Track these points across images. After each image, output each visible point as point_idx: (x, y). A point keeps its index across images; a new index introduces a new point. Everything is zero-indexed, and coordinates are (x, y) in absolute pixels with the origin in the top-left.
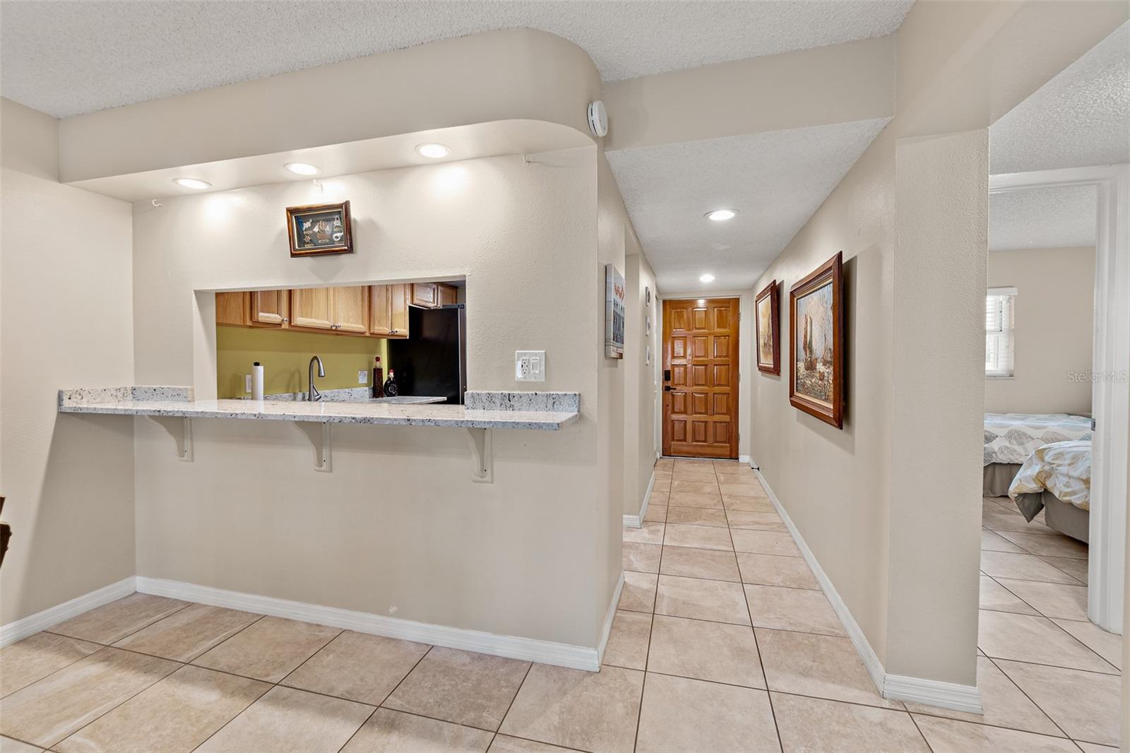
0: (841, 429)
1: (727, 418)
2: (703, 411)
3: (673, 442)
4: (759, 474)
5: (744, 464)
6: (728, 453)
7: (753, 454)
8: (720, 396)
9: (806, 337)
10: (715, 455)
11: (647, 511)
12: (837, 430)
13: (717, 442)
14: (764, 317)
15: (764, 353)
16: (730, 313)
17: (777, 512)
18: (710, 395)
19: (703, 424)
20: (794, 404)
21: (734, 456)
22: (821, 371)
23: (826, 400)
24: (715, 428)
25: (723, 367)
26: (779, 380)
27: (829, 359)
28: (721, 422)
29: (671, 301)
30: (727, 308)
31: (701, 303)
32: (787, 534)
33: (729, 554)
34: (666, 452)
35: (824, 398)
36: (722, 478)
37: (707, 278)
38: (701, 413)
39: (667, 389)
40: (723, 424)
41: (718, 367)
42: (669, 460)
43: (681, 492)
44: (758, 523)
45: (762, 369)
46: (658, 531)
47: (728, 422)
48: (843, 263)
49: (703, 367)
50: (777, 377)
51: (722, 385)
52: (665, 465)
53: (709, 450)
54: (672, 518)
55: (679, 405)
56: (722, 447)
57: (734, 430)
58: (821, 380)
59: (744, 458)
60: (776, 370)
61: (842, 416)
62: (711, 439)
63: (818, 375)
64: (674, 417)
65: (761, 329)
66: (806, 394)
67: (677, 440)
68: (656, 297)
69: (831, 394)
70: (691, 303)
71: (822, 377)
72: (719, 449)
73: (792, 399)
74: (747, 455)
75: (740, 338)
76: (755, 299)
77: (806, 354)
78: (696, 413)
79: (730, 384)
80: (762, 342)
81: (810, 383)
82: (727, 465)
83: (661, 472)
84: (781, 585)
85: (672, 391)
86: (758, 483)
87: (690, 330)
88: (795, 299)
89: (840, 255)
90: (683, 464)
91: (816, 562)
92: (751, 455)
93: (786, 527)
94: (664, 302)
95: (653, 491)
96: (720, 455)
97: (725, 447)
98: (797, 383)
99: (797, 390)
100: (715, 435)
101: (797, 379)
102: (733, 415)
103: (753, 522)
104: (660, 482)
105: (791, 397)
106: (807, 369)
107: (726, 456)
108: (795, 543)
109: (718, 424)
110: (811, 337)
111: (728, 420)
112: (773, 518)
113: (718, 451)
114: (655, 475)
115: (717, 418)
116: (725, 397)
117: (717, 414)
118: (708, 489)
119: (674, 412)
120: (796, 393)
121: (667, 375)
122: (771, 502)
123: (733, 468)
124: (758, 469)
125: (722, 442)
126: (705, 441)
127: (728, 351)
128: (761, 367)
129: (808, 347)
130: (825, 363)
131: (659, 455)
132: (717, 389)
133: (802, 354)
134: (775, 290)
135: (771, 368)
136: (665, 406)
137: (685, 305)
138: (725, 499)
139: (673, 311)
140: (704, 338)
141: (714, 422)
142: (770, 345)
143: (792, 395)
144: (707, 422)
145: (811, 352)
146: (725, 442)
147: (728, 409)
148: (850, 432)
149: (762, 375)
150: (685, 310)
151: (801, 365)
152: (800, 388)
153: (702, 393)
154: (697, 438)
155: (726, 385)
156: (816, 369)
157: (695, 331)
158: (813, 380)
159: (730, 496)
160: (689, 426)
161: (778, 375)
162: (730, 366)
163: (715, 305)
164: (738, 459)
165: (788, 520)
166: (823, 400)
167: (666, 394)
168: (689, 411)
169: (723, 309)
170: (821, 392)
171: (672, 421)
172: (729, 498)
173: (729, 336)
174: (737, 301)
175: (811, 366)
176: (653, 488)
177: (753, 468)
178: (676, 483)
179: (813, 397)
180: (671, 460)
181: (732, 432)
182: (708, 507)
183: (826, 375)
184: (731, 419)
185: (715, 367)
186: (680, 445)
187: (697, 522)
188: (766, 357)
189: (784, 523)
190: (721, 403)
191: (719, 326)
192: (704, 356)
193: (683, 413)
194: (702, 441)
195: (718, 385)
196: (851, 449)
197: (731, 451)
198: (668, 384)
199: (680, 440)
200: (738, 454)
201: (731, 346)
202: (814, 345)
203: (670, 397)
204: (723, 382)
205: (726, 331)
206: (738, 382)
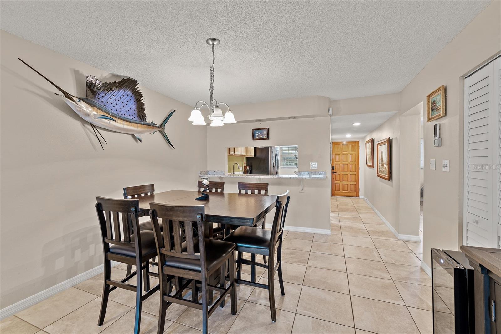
0: (390, 181)
1: (355, 183)
2: (346, 180)
3: (335, 191)
4: (367, 201)
5: (361, 199)
6: (356, 195)
8: (352, 175)
9: (381, 157)
12: (389, 181)
13: (352, 191)
14: (369, 149)
15: (368, 160)
16: (356, 146)
17: (373, 210)
18: (349, 175)
20: (378, 176)
23: (386, 174)
24: (351, 186)
25: (354, 165)
26: (374, 169)
27: (387, 163)
28: (353, 184)
29: (334, 142)
30: (355, 144)
31: (345, 143)
33: (359, 218)
34: (333, 195)
36: (354, 202)
37: (349, 135)
38: (345, 181)
39: (333, 173)
41: (352, 165)
44: (367, 212)
45: (368, 166)
46: (337, 213)
48: (390, 140)
49: (346, 165)
50: (373, 168)
51: (353, 171)
52: (332, 199)
53: (348, 194)
54: (340, 211)
55: (338, 179)
59: (361, 197)
60: (373, 166)
61: (390, 178)
62: (349, 190)
64: (336, 182)
66: (381, 173)
67: (337, 191)
69: (387, 173)
70: (341, 143)
71: (385, 168)
75: (360, 155)
76: (365, 143)
79: (356, 171)
80: (368, 157)
82: (356, 199)
85: (335, 173)
86: (367, 203)
88: (379, 146)
89: (389, 138)
92: (364, 196)
96: (352, 196)
97: (355, 193)
100: (351, 189)
101: (379, 169)
104: (333, 203)
105: (377, 174)
106: (382, 166)
109: (352, 185)
110: (383, 157)
111: (356, 183)
113: (352, 194)
115: (351, 183)
116: (354, 175)
117: (351, 181)
118: (349, 205)
120: (379, 173)
121: (333, 168)
123: (358, 200)
124: (367, 199)
125: (353, 191)
126: (347, 191)
127: (355, 159)
129: (382, 160)
130: (386, 165)
131: (330, 195)
132: (352, 173)
133: (380, 162)
134: (372, 141)
135: (371, 165)
136: (333, 179)
137: (339, 144)
138: (356, 207)
139: (335, 146)
140: (346, 155)
142: (371, 158)
143: (377, 173)
144: (348, 184)
145: (383, 161)
146: (354, 191)
147: (356, 180)
148: (392, 182)
149: (368, 168)
151: (380, 165)
152: (380, 171)
153: (346, 174)
154: (344, 190)
155: (354, 171)
157: (343, 152)
158: (383, 169)
160: (341, 186)
161: (374, 168)
162: (356, 165)
163: (350, 143)
164: (359, 197)
165: (377, 211)
168: (341, 180)
169: (353, 145)
170: (385, 172)
171: (335, 184)
172: (358, 207)
173: (356, 155)
174: (359, 142)
175: (383, 165)
177: (365, 199)
178: (339, 203)
179: (383, 173)
180: (335, 197)
181: (357, 188)
188: (369, 162)
190: (353, 178)
191: (352, 151)
192: (346, 161)
193: (339, 181)
194: (346, 191)
195: (352, 171)
196: (392, 186)
197: (357, 194)
198: (333, 171)
199: (338, 191)
200: (359, 195)
201: (357, 158)
202: (384, 160)
203: (334, 175)
204: (353, 170)
205: (355, 153)
206: (359, 170)
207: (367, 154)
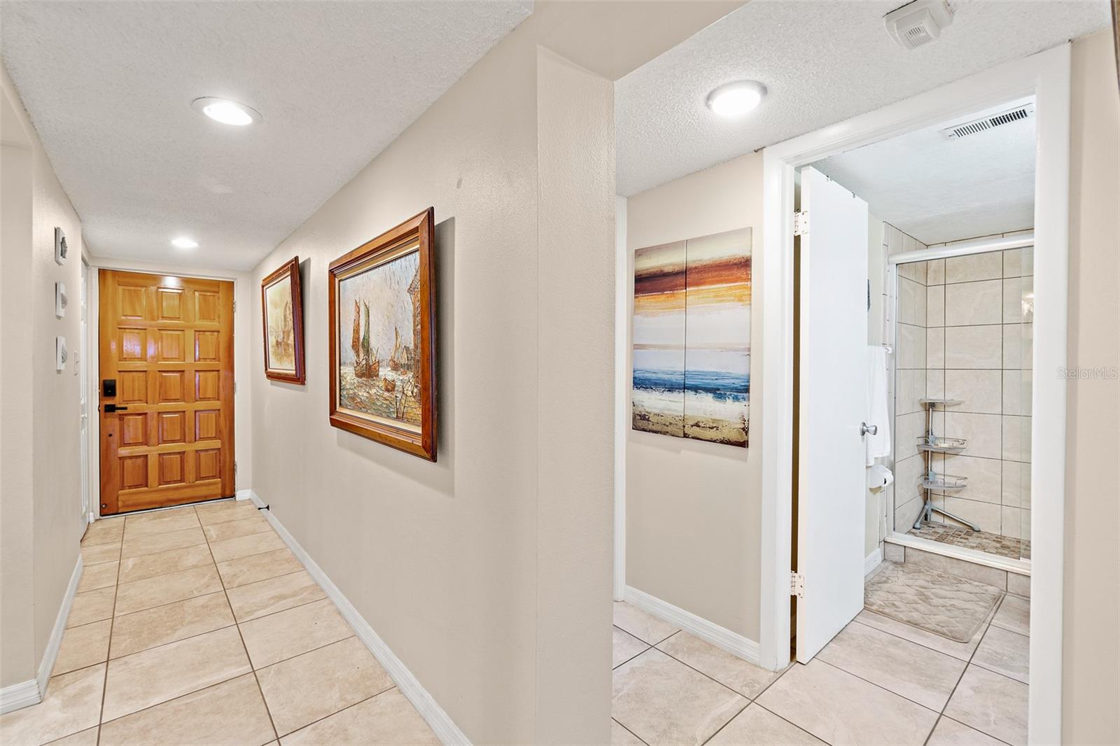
0: (435, 461)
1: (217, 444)
2: (178, 438)
3: (121, 491)
4: (269, 515)
5: (244, 502)
6: (219, 491)
7: (255, 487)
8: (206, 414)
9: (356, 331)
10: (198, 497)
11: (60, 648)
13: (202, 478)
14: (276, 306)
15: (276, 354)
16: (220, 301)
17: (304, 569)
18: (190, 415)
19: (178, 456)
20: (334, 423)
21: (228, 492)
22: (390, 378)
23: (402, 421)
24: (198, 459)
25: (210, 375)
26: (302, 390)
27: (404, 361)
28: (206, 451)
29: (115, 273)
30: (215, 293)
31: (171, 283)
32: (326, 602)
33: (244, 681)
34: (108, 509)
35: (395, 416)
36: (213, 532)
37: (184, 243)
38: (174, 441)
39: (110, 409)
40: (210, 452)
41: (201, 374)
42: (115, 521)
43: (140, 578)
44: (282, 597)
45: (273, 376)
46: (89, 689)
47: (219, 449)
48: (435, 224)
49: (178, 374)
50: (301, 387)
51: (209, 399)
52: (106, 532)
53: (188, 493)
54: (121, 644)
55: (133, 435)
56: (210, 484)
57: (228, 460)
58: (387, 390)
59: (242, 494)
60: (299, 378)
61: (433, 442)
62: (191, 476)
63: (382, 384)
64: (124, 452)
65: (270, 323)
66: (360, 410)
67: (130, 487)
68: (83, 259)
70: (155, 279)
71: (390, 387)
72: (204, 488)
73: (333, 417)
74: (249, 488)
75: (235, 335)
76: (261, 283)
77: (358, 356)
78: (165, 442)
79: (221, 397)
80: (272, 340)
81: (365, 394)
82: (218, 508)
83: (98, 549)
84: (340, 706)
85: (118, 412)
86: (269, 528)
87: (154, 320)
88: (337, 280)
89: (431, 213)
90: (141, 524)
91: (381, 642)
92: (253, 489)
93: (322, 590)
94: (102, 273)
95: (77, 594)
96: (206, 497)
97: (214, 484)
98: (340, 395)
99: (340, 404)
100: (198, 469)
101: (340, 390)
102: (226, 438)
103: (273, 598)
104: (96, 569)
105: (331, 414)
106: (359, 375)
107: (215, 495)
108: (340, 613)
109: (202, 454)
110: (367, 331)
111: (219, 446)
112: (302, 580)
113: (202, 492)
114: (84, 560)
115: (200, 445)
116: (214, 415)
117: (201, 439)
118: (190, 560)
119: (124, 444)
120: (338, 409)
121: (108, 389)
122: (293, 554)
123: (229, 511)
124: (268, 508)
125: (208, 478)
126: (181, 481)
127: (218, 351)
128: (270, 372)
129: (362, 345)
130: (396, 367)
131: (94, 514)
132: (200, 405)
133: (351, 355)
134: (297, 270)
135: (292, 375)
136: (106, 436)
138: (224, 569)
139: (121, 288)
140: (179, 332)
141: (197, 451)
142: (288, 345)
143: (333, 410)
144: (183, 453)
145: (368, 352)
146: (214, 477)
147: (220, 431)
149: (272, 384)
150: (143, 289)
151: (351, 371)
152: (345, 401)
153: (175, 412)
154: (168, 478)
155: (214, 399)
156: (377, 376)
157: (161, 321)
158: (373, 391)
159: (231, 561)
160: (153, 463)
161: (305, 384)
162: (221, 372)
163: (196, 287)
164: (233, 496)
166: (394, 419)
167: (105, 417)
168: (153, 439)
169: (209, 294)
170: (388, 407)
171: (120, 458)
172: (230, 565)
173: (218, 332)
174: (230, 285)
175: (368, 372)
176: (78, 588)
177: (259, 509)
178: (129, 563)
179: (373, 414)
180: (119, 519)
181: (225, 462)
182: (196, 594)
183: (398, 383)
184: (223, 444)
185: (197, 374)
186: (136, 493)
187: (177, 635)
188: (280, 360)
189: (317, 584)
190: (208, 425)
191: (203, 317)
192: (178, 359)
193: (141, 444)
194: (176, 482)
195: (201, 399)
196: (450, 490)
197: (224, 488)
198: (109, 402)
199: (136, 486)
200: (233, 490)
201: (223, 345)
202: (374, 343)
203: (113, 421)
204: (210, 394)
205: (214, 325)
206: (233, 394)
207: (269, 330)
